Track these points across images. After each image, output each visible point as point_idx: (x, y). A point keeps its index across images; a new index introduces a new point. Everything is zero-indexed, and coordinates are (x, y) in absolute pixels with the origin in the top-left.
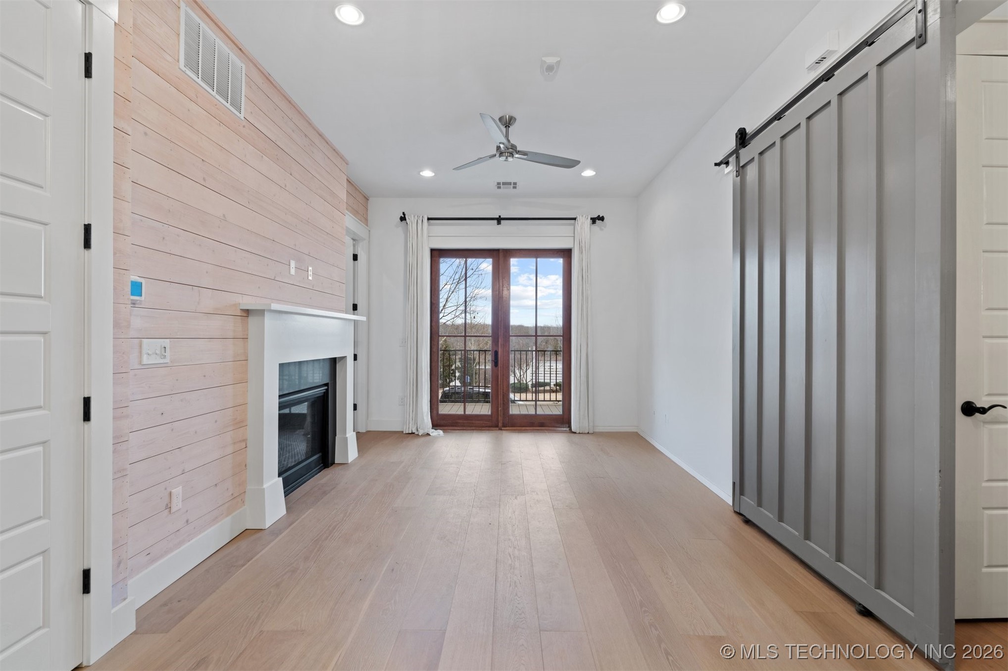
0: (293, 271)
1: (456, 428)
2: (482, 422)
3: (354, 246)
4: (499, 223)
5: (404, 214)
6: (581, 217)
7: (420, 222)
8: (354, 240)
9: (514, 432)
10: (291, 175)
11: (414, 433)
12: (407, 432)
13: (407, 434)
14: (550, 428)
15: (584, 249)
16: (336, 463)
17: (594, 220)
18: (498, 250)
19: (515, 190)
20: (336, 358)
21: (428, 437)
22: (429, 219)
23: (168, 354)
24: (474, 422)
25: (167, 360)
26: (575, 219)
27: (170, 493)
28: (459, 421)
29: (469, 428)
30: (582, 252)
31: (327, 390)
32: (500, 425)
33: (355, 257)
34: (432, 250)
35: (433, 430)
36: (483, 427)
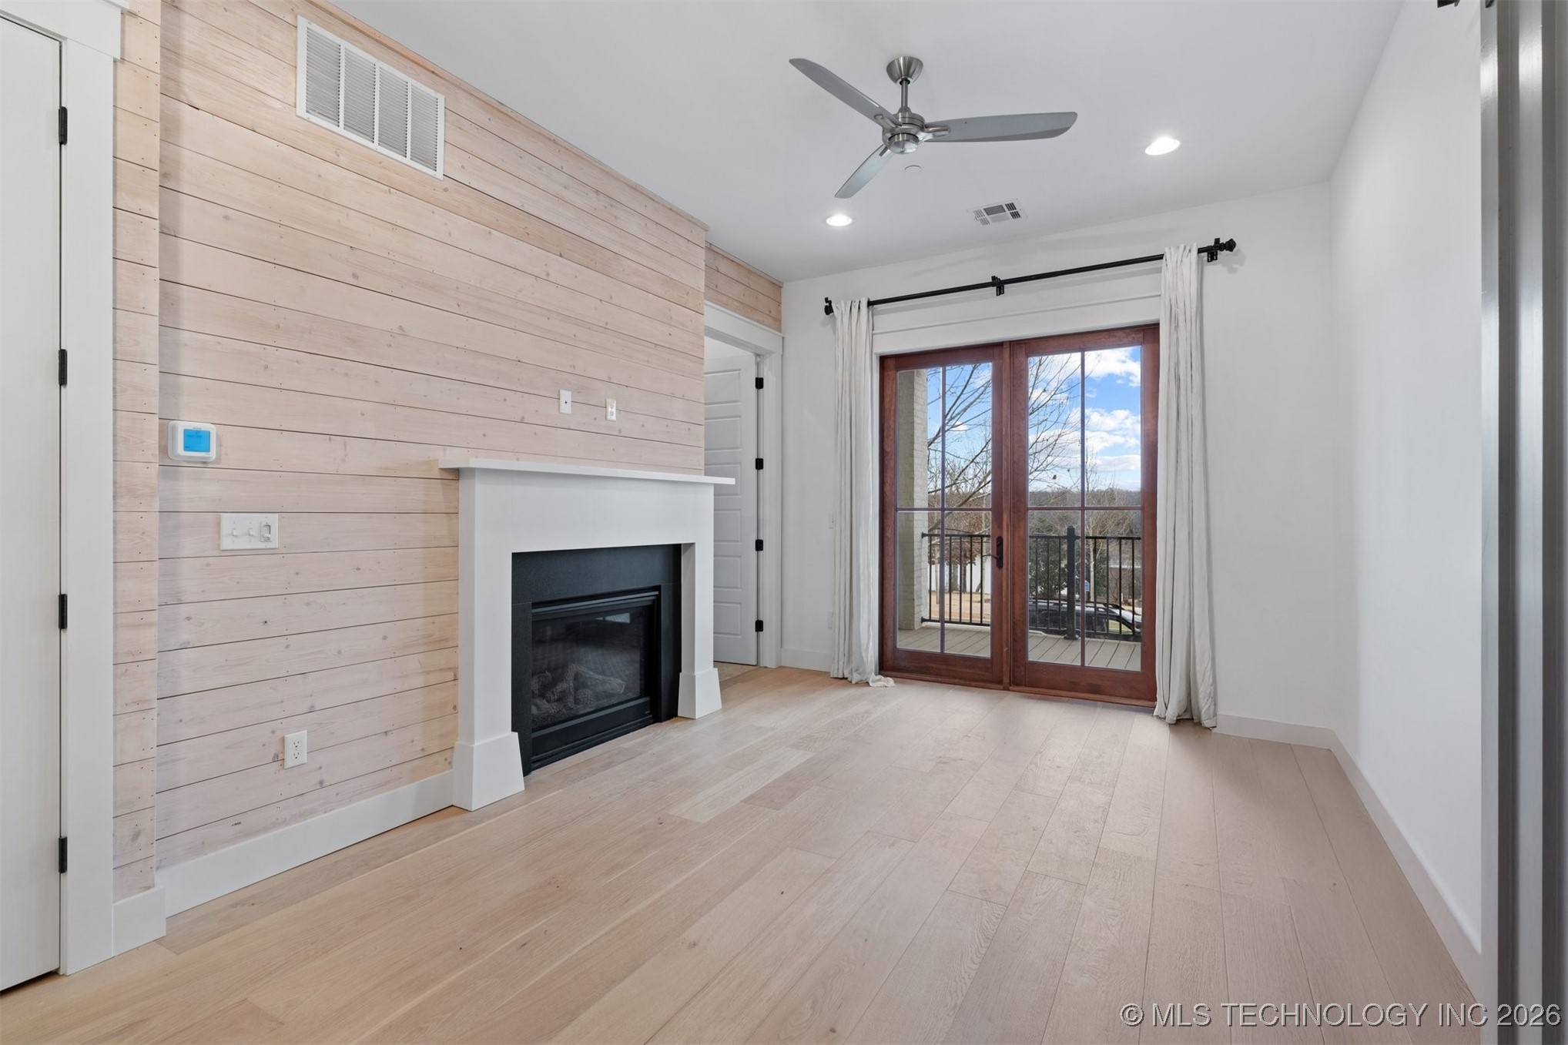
0: (566, 409)
1: (924, 677)
2: (972, 671)
3: (758, 364)
4: (1000, 291)
5: (826, 300)
6: (1173, 250)
7: (855, 310)
8: (757, 355)
9: (1029, 698)
10: (561, 256)
11: (847, 678)
12: (835, 676)
13: (836, 678)
14: (1113, 699)
15: (1181, 319)
16: (679, 715)
17: (1212, 252)
18: (999, 345)
19: (1017, 220)
20: (680, 544)
21: (866, 689)
22: (870, 304)
23: (275, 535)
24: (958, 669)
25: (274, 544)
26: (1160, 257)
27: (283, 740)
28: (931, 665)
29: (947, 680)
30: (1177, 327)
31: (659, 597)
32: (1006, 680)
33: (759, 383)
34: (883, 359)
35: (880, 677)
36: (975, 680)
